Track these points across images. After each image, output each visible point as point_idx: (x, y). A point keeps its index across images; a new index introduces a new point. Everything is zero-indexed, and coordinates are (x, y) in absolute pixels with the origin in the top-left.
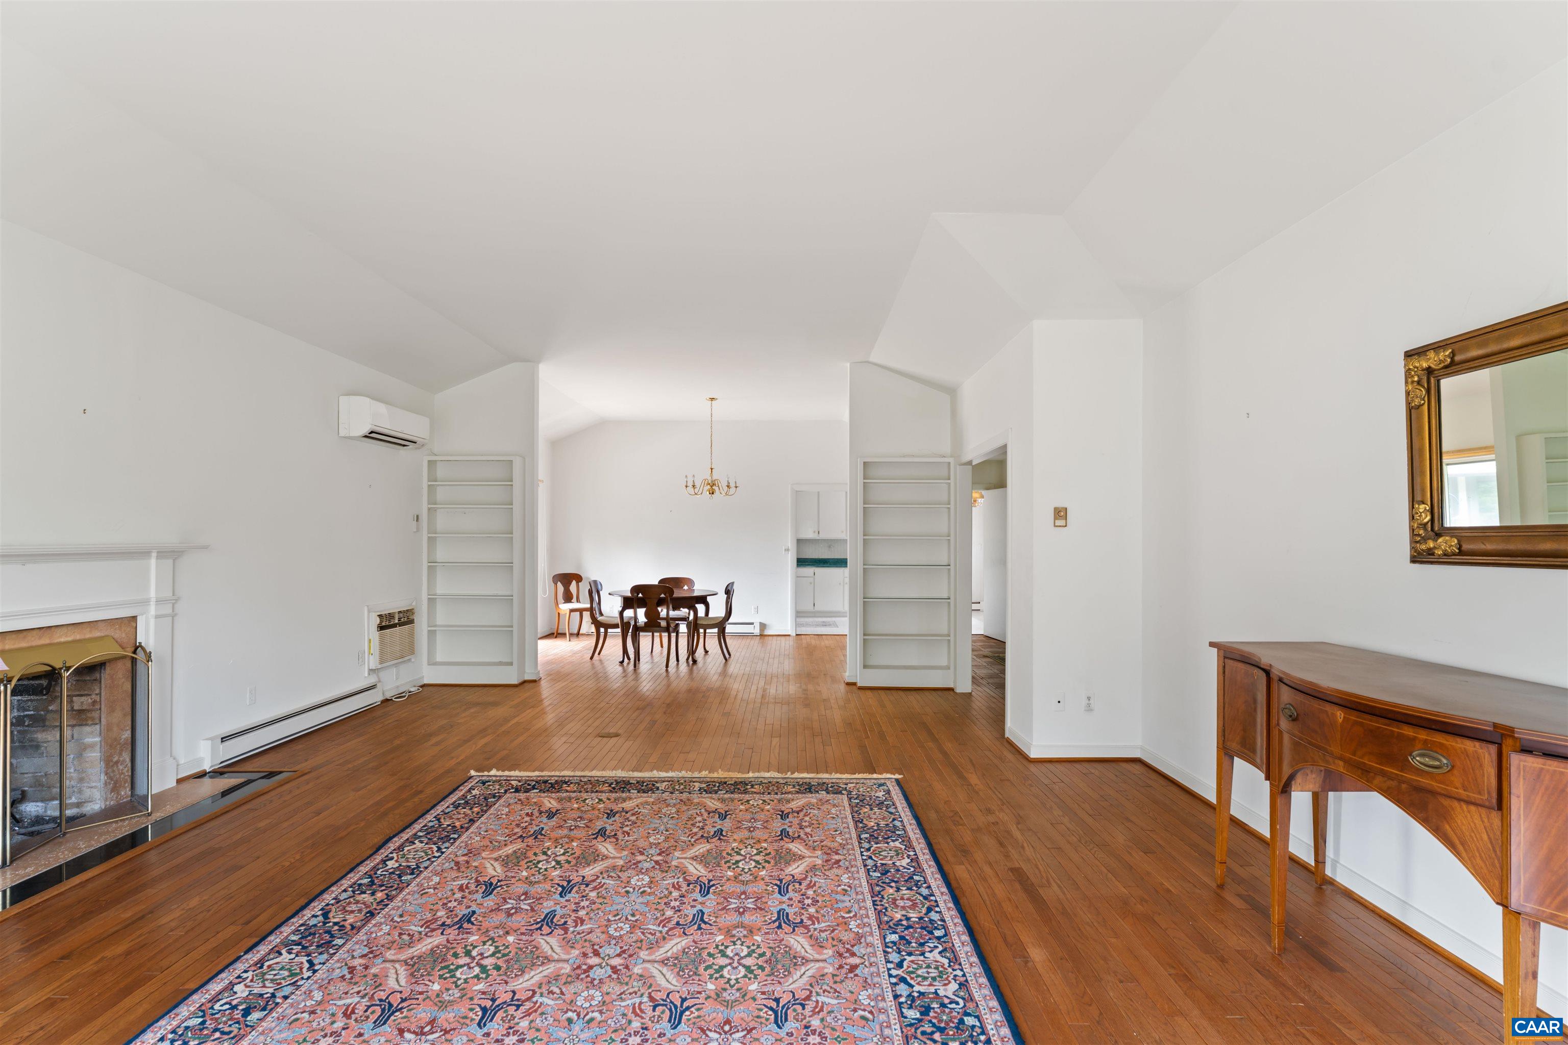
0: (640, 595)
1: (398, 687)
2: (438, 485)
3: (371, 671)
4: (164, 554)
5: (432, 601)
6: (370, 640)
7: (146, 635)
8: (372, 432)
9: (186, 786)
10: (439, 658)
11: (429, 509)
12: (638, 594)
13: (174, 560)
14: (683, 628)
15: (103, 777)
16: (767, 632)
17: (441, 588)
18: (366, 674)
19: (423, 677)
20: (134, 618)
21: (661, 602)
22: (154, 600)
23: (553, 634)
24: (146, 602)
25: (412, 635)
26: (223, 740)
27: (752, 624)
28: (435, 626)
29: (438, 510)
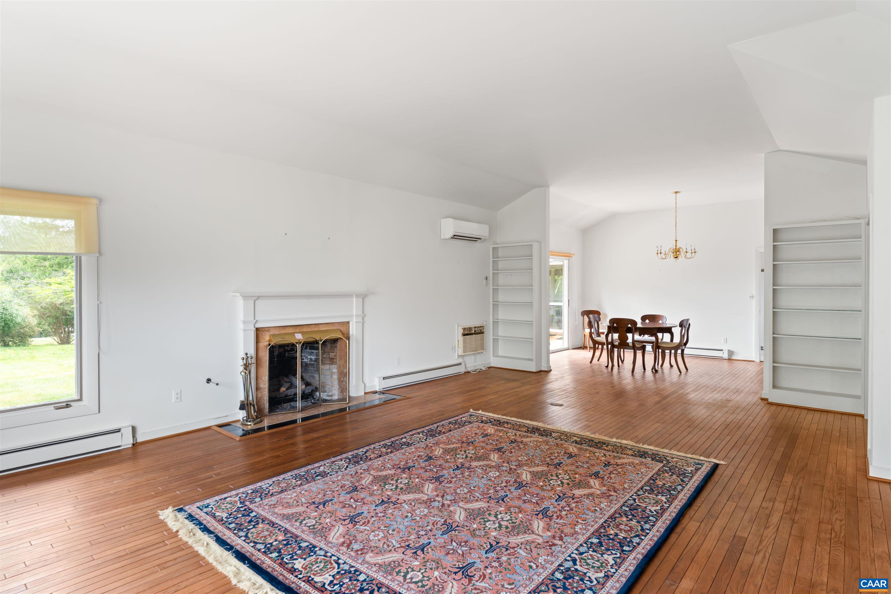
0: (615, 325)
1: (475, 366)
2: (499, 260)
3: (459, 356)
4: (358, 296)
5: (495, 323)
6: (458, 341)
7: (353, 330)
8: (454, 236)
9: (367, 395)
10: (500, 354)
11: (493, 273)
12: (614, 324)
13: (363, 299)
14: (649, 348)
15: (338, 386)
16: (734, 357)
17: (502, 315)
18: (457, 358)
19: (490, 363)
20: (348, 322)
21: (630, 330)
22: (354, 315)
23: (582, 347)
24: (352, 316)
25: (482, 339)
26: (384, 378)
27: (722, 350)
28: (498, 336)
29: (499, 274)
